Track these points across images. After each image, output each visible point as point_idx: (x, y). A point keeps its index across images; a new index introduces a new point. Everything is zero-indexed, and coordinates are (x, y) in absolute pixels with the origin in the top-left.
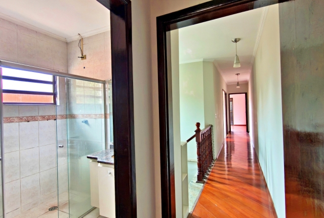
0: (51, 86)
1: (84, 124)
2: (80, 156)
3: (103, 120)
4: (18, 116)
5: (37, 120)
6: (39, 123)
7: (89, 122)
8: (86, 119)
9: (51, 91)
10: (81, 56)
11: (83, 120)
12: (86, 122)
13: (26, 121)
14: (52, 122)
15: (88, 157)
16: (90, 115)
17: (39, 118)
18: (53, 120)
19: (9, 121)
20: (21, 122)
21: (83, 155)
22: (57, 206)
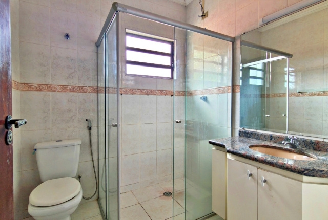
0: (169, 58)
1: (202, 101)
2: (200, 140)
3: (230, 95)
4: (139, 88)
5: (155, 94)
6: (157, 98)
7: (209, 99)
8: (205, 95)
9: (169, 64)
10: (202, 15)
11: (201, 96)
12: (205, 99)
13: (146, 94)
14: (169, 97)
15: (210, 143)
16: (210, 90)
17: (158, 92)
18: (170, 96)
19: (132, 92)
20: (142, 94)
21: (203, 139)
22: (171, 192)
